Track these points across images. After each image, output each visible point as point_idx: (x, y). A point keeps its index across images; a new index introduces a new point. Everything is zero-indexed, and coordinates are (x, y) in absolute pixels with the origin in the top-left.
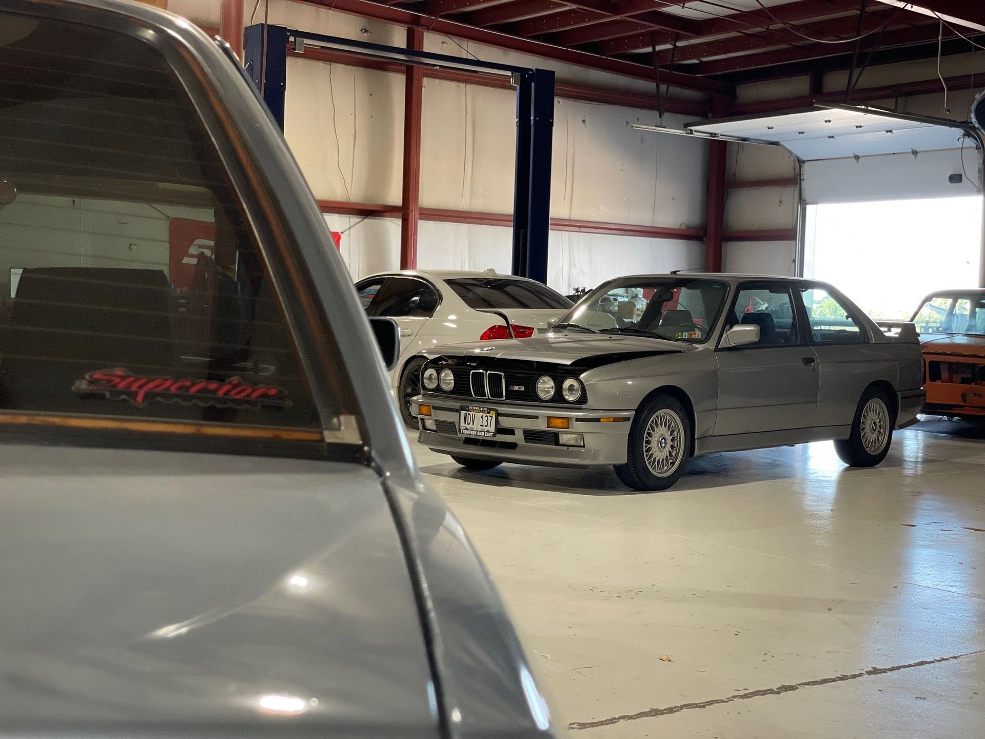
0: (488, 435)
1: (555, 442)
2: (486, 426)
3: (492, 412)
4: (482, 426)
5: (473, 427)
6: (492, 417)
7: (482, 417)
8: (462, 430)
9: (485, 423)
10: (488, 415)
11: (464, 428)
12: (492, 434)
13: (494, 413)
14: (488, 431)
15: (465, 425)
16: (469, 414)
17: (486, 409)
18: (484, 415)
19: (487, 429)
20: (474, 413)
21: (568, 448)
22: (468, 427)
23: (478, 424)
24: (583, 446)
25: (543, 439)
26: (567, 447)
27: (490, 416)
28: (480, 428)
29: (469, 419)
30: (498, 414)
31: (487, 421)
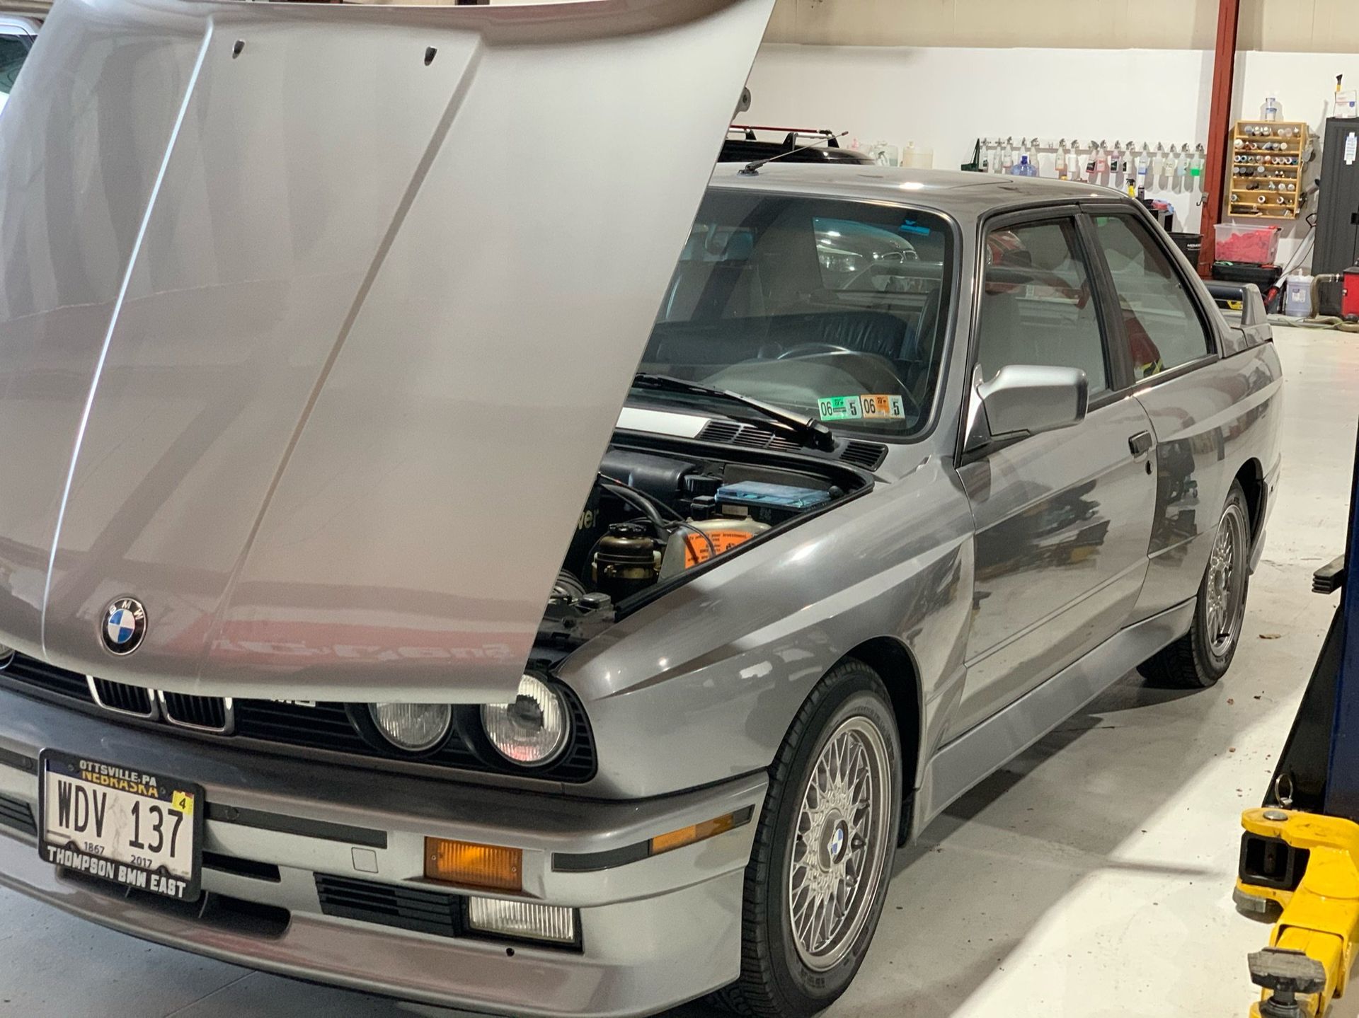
0: (162, 889)
1: (453, 925)
2: (156, 849)
3: (178, 796)
4: (135, 844)
5: (96, 841)
6: (179, 815)
7: (136, 810)
8: (52, 849)
9: (147, 837)
10: (164, 805)
11: (64, 841)
12: (182, 885)
13: (190, 802)
14: (163, 871)
15: (63, 830)
16: (79, 789)
17: (153, 782)
18: (146, 803)
19: (156, 860)
20: (101, 790)
21: (510, 953)
22: (82, 839)
23: (118, 833)
24: (575, 947)
25: (401, 911)
26: (503, 949)
27: (171, 812)
28: (127, 854)
29: (79, 806)
30: (205, 812)
31: (157, 828)
